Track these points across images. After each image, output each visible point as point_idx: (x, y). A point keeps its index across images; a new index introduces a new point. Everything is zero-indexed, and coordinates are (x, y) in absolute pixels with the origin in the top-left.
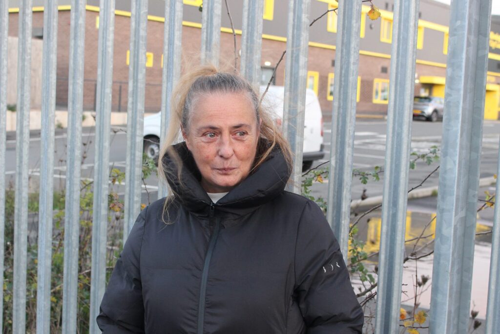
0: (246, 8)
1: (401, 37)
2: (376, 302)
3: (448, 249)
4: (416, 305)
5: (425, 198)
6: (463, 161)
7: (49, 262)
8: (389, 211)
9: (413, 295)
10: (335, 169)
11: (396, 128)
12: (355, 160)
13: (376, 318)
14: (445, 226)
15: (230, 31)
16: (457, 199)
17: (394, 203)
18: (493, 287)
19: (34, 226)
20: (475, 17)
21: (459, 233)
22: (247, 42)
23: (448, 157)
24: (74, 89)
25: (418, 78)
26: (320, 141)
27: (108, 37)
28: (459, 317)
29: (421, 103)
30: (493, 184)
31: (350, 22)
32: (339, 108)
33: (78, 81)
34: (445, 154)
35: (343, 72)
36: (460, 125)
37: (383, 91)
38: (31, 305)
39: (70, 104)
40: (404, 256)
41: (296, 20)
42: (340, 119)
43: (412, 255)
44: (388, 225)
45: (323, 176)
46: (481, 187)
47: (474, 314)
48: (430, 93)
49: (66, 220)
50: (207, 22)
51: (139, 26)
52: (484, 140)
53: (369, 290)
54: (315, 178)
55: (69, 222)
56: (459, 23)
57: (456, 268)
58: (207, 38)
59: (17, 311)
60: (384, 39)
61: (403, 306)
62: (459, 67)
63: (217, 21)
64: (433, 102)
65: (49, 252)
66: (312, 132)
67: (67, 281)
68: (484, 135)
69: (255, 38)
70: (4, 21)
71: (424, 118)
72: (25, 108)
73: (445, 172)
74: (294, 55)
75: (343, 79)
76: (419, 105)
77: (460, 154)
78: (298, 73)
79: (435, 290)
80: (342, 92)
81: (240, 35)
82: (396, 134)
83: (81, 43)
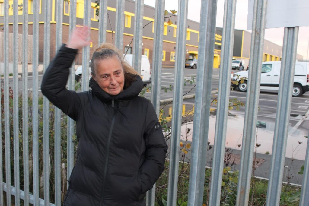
0: (117, 20)
1: (180, 32)
2: (171, 140)
3: (199, 118)
4: (187, 140)
5: (191, 98)
6: (205, 83)
7: (37, 126)
8: (175, 103)
9: (186, 137)
10: (154, 86)
11: (178, 70)
12: (162, 83)
13: (170, 146)
14: (198, 109)
15: (111, 32)
16: (203, 98)
17: (178, 100)
18: (217, 133)
19: (31, 112)
20: (210, 25)
21: (203, 112)
22: (117, 34)
23: (199, 81)
24: (46, 54)
25: (188, 52)
26: (149, 76)
27: (60, 32)
28: (203, 145)
29: (190, 61)
30: (217, 93)
31: (159, 26)
32: (155, 61)
33: (48, 51)
34: (198, 80)
35: (157, 46)
36: (204, 68)
37: (174, 57)
38: (31, 143)
39: (44, 60)
40: (182, 121)
41: (137, 25)
42: (156, 66)
43: (185, 121)
44: (175, 109)
45: (149, 89)
46: (212, 94)
47: (209, 143)
48: (193, 58)
49: (44, 108)
50: (101, 26)
51: (73, 27)
52: (213, 76)
53: (168, 135)
54: (146, 90)
55: (45, 110)
56: (203, 27)
57: (202, 126)
58: (101, 32)
59: (25, 146)
60: (175, 36)
61: (181, 141)
62: (203, 45)
63: (105, 26)
64: (194, 61)
65: (37, 122)
66: (146, 73)
67: (45, 134)
68: (213, 74)
69: (121, 33)
70: (16, 26)
71: (190, 67)
72: (26, 62)
73: (198, 87)
74: (137, 40)
75: (157, 49)
76: (189, 62)
77: (204, 80)
78: (138, 47)
79: (194, 135)
80: (156, 54)
81: (114, 33)
82: (178, 72)
83: (49, 35)
